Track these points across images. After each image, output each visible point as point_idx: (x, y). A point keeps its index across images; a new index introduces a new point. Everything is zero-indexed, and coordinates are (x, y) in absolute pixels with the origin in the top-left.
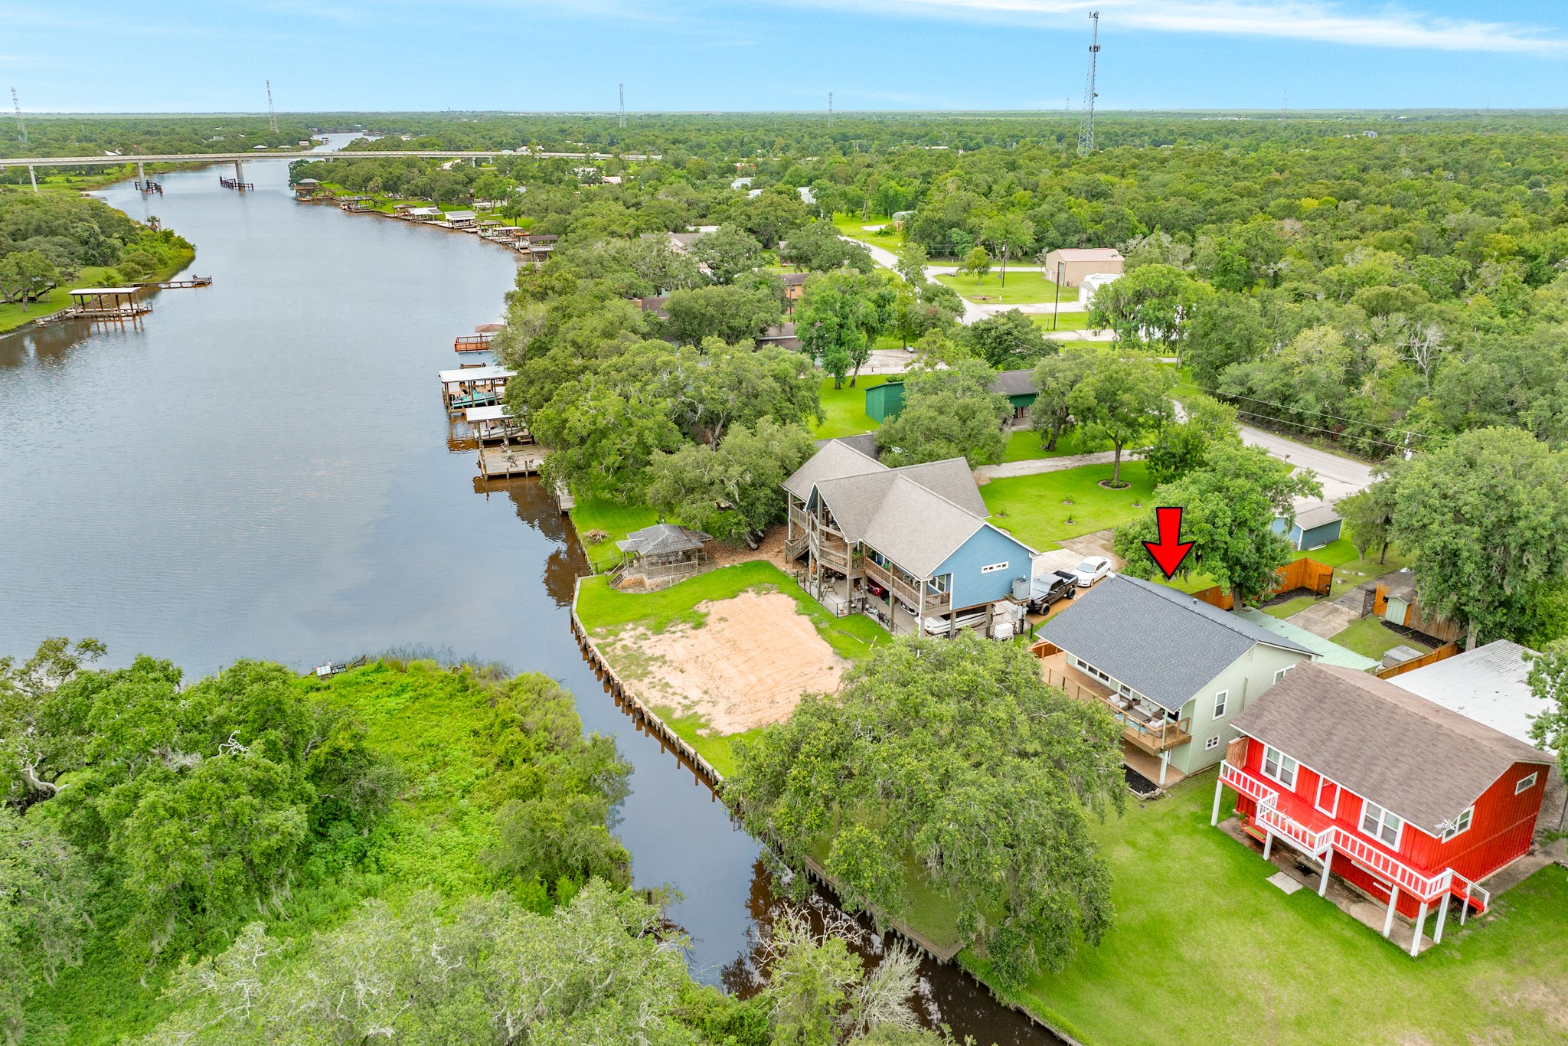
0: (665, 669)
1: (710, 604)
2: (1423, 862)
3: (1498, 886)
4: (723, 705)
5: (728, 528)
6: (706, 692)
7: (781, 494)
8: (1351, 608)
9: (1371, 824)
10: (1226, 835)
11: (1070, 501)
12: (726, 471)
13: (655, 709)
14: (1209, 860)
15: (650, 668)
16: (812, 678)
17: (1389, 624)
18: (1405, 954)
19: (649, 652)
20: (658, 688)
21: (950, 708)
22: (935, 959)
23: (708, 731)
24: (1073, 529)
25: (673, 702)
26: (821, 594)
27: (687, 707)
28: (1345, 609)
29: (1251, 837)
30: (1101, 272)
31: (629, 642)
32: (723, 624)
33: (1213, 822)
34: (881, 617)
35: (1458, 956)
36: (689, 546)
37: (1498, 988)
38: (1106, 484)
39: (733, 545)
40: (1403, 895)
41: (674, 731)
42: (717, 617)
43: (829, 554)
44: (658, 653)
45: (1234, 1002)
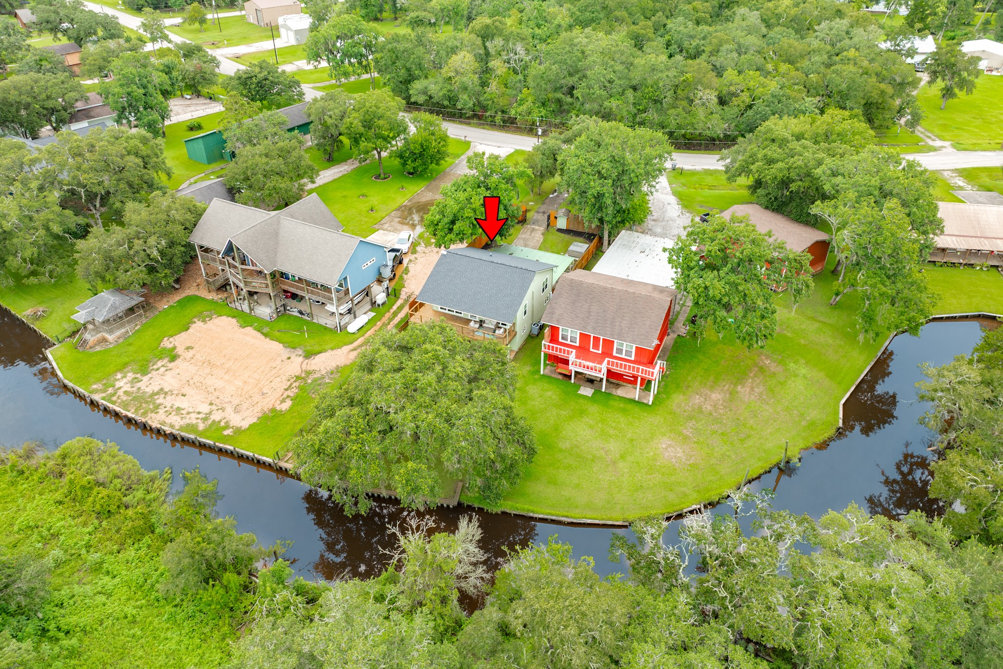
0: (169, 398)
1: (171, 339)
2: (645, 361)
3: (664, 355)
4: (229, 410)
5: (158, 282)
6: (211, 404)
7: (190, 246)
8: (540, 226)
9: (620, 351)
10: (550, 377)
11: (364, 196)
12: (145, 242)
13: (181, 428)
14: (549, 394)
15: (158, 402)
16: (280, 369)
17: (560, 230)
18: (647, 405)
19: (149, 390)
20: (174, 413)
21: (431, 377)
22: (448, 506)
23: (231, 430)
24: (376, 215)
25: (193, 419)
26: (251, 309)
27: (205, 419)
28: (537, 227)
29: (561, 374)
30: (287, 14)
31: (127, 388)
32: (191, 352)
33: (542, 373)
34: (301, 312)
35: (664, 396)
36: (133, 303)
37: (683, 404)
38: (378, 177)
39: (164, 291)
40: (643, 379)
41: (207, 438)
42: (184, 348)
43: (251, 282)
44: (156, 389)
45: (593, 460)
